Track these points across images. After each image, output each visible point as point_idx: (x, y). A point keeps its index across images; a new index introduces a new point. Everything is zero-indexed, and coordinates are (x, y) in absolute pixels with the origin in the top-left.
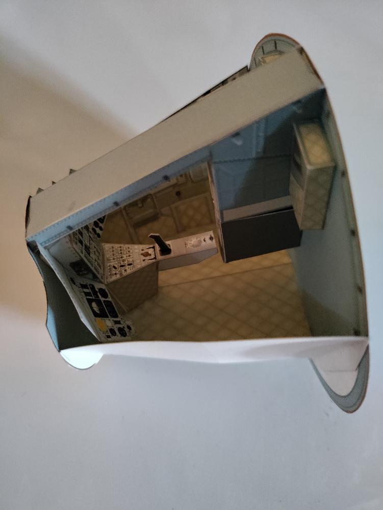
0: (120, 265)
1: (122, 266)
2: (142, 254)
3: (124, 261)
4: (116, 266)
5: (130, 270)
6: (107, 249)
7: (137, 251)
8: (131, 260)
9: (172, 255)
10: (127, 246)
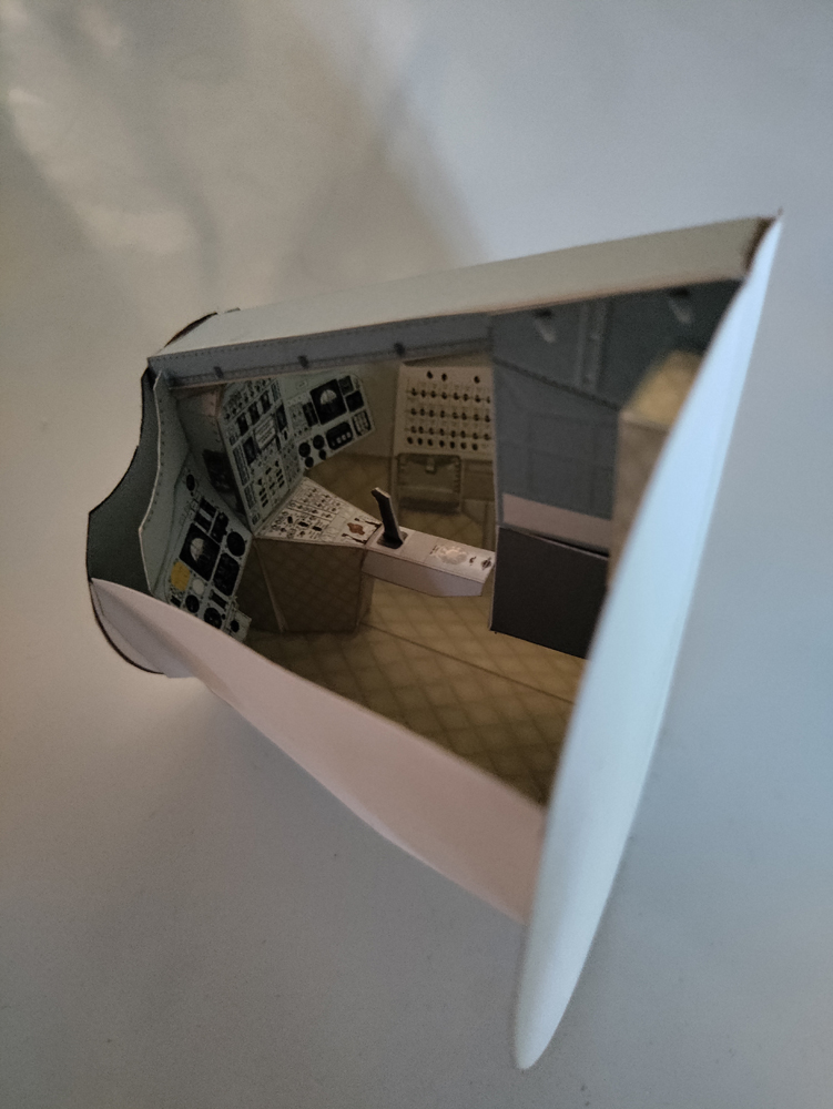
0: (301, 520)
1: (302, 524)
2: (350, 525)
3: (313, 518)
4: (294, 519)
5: (309, 536)
6: (304, 488)
7: (347, 515)
8: (325, 523)
9: (397, 552)
10: (338, 500)
